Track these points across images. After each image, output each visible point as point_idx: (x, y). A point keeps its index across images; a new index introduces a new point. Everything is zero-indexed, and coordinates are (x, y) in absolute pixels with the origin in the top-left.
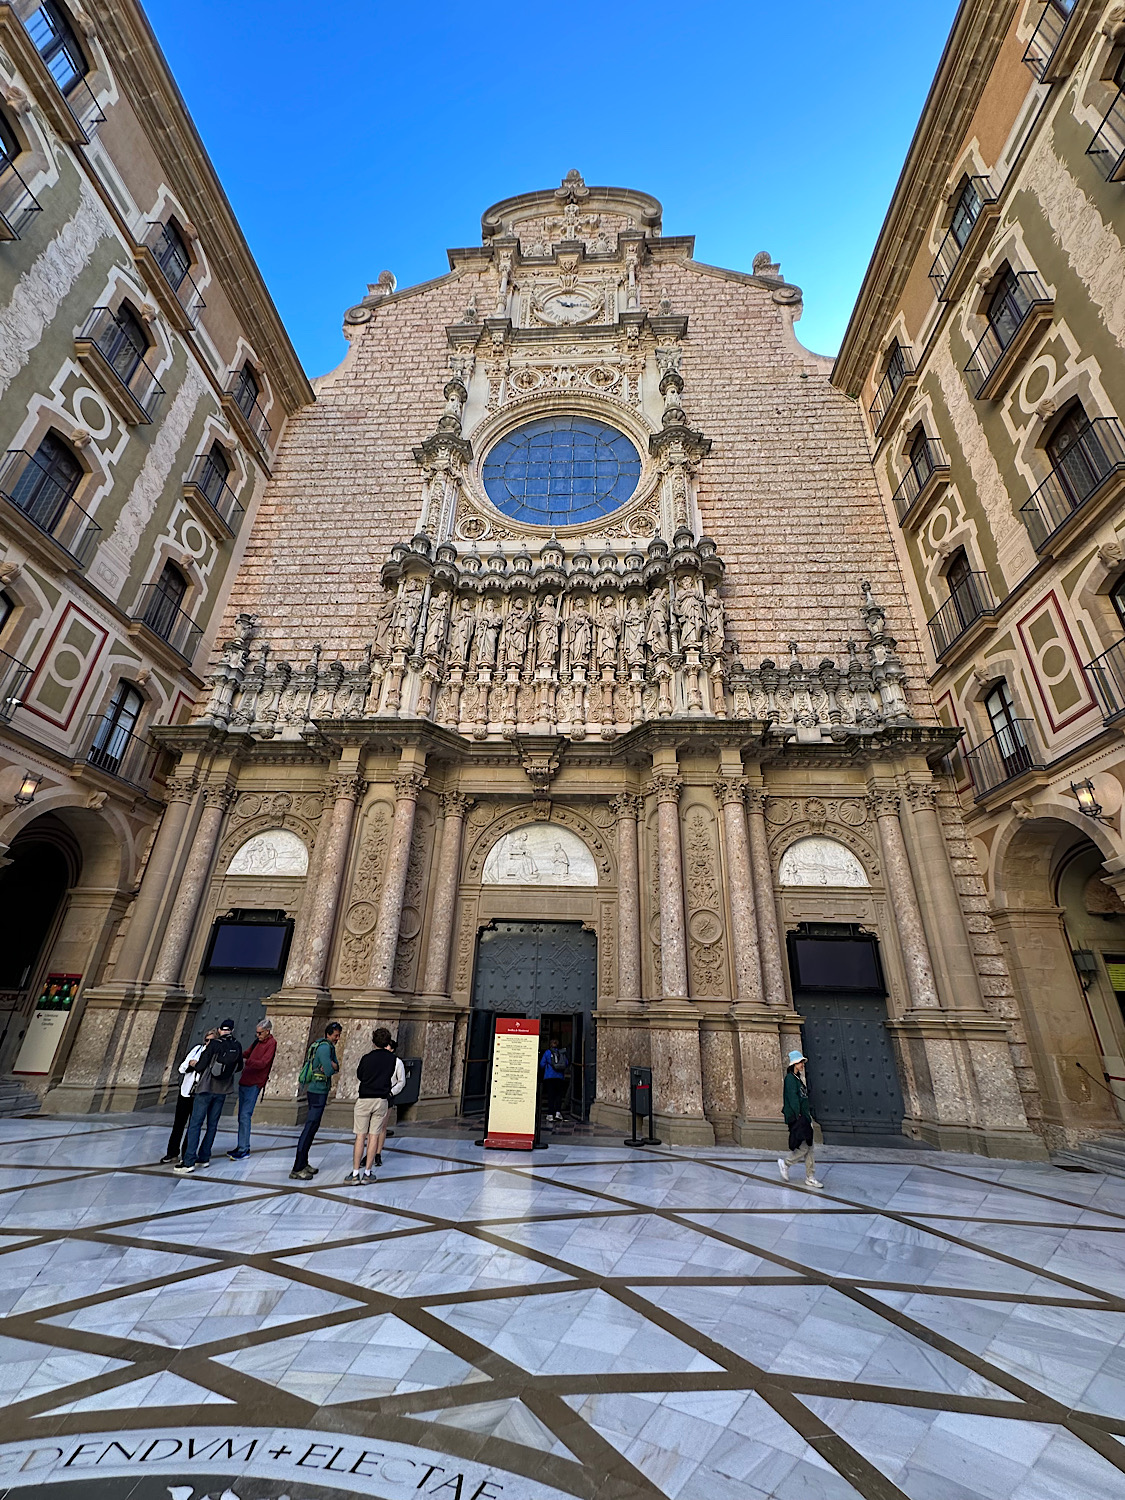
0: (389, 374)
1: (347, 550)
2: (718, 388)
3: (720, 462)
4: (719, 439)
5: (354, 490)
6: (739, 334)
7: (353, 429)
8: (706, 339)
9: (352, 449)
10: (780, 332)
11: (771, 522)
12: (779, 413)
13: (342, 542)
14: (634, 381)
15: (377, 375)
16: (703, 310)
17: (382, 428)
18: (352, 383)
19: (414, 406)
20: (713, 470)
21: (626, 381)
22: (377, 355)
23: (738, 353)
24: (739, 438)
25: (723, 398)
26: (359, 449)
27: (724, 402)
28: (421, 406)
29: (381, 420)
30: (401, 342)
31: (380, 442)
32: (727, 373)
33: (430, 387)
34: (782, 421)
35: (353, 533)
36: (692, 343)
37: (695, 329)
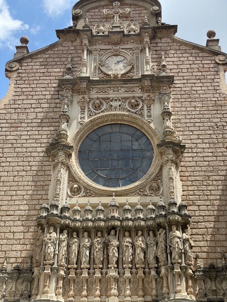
0: (31, 102)
1: (17, 202)
2: (189, 113)
3: (190, 155)
4: (190, 142)
5: (18, 168)
6: (199, 81)
7: (15, 133)
8: (184, 84)
9: (15, 145)
10: (218, 80)
11: (213, 188)
12: (218, 128)
13: (14, 198)
14: (149, 108)
15: (25, 102)
16: (181, 67)
17: (29, 133)
18: (13, 106)
19: (44, 121)
20: (187, 159)
21: (145, 108)
22: (24, 90)
23: (199, 92)
24: (199, 141)
25: (192, 118)
26: (19, 145)
27: (192, 121)
28: (47, 121)
29: (28, 129)
30: (35, 82)
31: (28, 141)
32: (193, 104)
33: (51, 110)
34: (219, 132)
35: (19, 193)
36: (176, 86)
37: (178, 78)
